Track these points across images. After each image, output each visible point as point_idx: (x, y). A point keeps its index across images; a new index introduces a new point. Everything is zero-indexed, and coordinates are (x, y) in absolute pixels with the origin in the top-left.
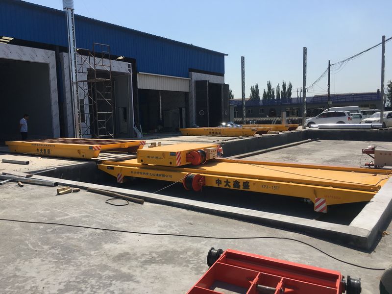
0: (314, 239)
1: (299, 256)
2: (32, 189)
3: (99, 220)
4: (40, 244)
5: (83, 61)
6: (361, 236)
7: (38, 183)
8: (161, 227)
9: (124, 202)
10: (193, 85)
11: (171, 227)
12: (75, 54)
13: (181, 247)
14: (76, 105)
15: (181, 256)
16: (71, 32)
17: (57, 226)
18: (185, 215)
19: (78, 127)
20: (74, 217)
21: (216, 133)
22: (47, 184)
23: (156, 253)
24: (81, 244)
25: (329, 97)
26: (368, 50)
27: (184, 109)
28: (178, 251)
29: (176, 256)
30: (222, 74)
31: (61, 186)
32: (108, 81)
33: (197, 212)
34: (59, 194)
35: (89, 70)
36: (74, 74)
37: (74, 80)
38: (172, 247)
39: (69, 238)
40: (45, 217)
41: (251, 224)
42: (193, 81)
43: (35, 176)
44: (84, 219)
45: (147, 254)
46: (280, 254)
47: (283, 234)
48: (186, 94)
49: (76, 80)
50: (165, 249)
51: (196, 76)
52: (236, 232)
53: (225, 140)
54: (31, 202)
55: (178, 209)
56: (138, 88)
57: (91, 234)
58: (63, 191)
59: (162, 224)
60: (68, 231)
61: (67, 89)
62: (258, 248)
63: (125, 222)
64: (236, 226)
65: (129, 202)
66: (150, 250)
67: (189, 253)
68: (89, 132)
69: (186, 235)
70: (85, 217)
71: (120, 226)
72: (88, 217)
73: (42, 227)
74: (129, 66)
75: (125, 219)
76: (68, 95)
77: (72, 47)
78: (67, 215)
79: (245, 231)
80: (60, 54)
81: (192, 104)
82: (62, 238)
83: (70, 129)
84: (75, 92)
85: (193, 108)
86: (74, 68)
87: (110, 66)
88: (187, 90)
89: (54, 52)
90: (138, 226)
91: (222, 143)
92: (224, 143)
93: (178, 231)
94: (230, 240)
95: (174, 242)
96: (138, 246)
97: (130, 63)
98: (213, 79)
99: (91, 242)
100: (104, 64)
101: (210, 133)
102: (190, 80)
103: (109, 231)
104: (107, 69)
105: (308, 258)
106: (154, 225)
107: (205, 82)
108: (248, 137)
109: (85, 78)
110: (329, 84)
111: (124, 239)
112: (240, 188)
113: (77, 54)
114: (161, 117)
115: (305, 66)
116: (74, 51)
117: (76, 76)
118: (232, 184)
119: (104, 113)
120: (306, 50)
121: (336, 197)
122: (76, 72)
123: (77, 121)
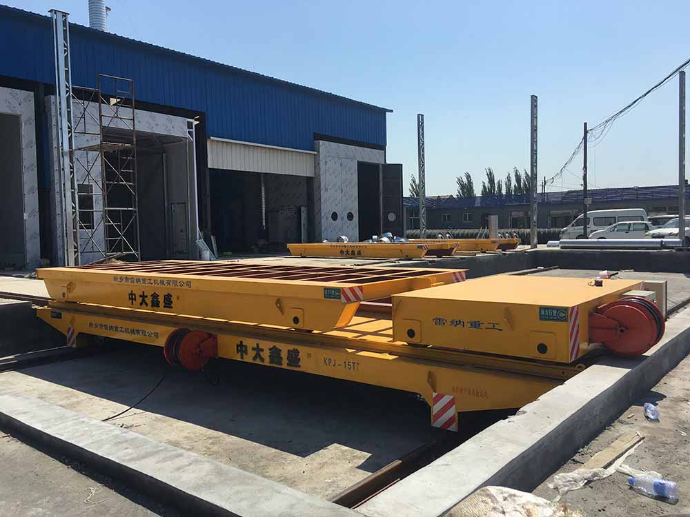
10: (322, 164)
12: (68, 98)
16: (62, 56)
19: (71, 236)
25: (586, 193)
27: (304, 210)
30: (382, 147)
36: (66, 136)
37: (66, 148)
48: (309, 180)
49: (70, 148)
51: (328, 148)
56: (209, 166)
74: (190, 125)
77: (63, 82)
80: (46, 98)
81: (320, 199)
84: (67, 169)
85: (321, 207)
86: (66, 124)
87: (134, 120)
88: (309, 174)
89: (32, 94)
97: (191, 120)
101: (342, 252)
102: (315, 155)
110: (585, 167)
112: (281, 364)
113: (73, 98)
114: (264, 224)
115: (534, 130)
116: (67, 92)
117: (70, 139)
118: (266, 355)
119: (119, 211)
120: (536, 101)
121: (477, 393)
122: (69, 132)
123: (70, 225)
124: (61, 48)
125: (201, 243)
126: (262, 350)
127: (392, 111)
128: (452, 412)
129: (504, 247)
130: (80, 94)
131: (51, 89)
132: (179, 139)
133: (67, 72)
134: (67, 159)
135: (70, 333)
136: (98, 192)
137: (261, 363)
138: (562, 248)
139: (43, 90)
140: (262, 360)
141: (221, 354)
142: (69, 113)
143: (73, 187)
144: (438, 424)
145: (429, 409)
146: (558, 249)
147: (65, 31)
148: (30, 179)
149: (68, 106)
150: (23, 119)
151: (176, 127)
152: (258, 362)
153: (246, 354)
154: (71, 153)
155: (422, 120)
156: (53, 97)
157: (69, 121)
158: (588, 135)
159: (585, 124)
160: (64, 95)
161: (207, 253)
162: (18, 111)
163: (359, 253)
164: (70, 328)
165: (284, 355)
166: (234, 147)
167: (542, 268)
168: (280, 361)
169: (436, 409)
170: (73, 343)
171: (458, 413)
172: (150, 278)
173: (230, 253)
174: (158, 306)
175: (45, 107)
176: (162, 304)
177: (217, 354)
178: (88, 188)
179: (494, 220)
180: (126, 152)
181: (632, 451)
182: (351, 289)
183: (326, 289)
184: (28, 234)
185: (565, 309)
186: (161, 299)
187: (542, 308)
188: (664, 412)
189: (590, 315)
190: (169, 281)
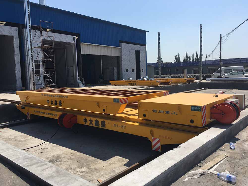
10: (122, 52)
12: (30, 30)
14: (31, 64)
16: (27, 14)
19: (32, 79)
21: (133, 84)
25: (221, 60)
27: (115, 68)
30: (144, 44)
36: (29, 43)
37: (30, 47)
42: (122, 49)
51: (125, 46)
56: (82, 53)
74: (74, 38)
77: (28, 24)
81: (122, 64)
85: (122, 67)
86: (29, 39)
88: (118, 55)
89: (17, 28)
101: (129, 84)
102: (120, 48)
104: (51, 39)
110: (221, 51)
112: (99, 126)
113: (32, 29)
114: (102, 73)
115: (201, 37)
116: (30, 27)
117: (31, 44)
118: (94, 123)
119: (49, 70)
120: (202, 27)
121: (168, 138)
122: (31, 42)
123: (32, 75)
124: (27, 11)
125: (79, 81)
126: (92, 121)
127: (148, 32)
128: (159, 145)
129: (189, 81)
130: (34, 28)
131: (24, 26)
132: (70, 43)
133: (29, 20)
134: (30, 51)
135: (28, 114)
136: (41, 63)
137: (92, 126)
138: (211, 81)
139: (21, 27)
140: (93, 125)
141: (78, 123)
142: (30, 35)
143: (32, 61)
144: (154, 149)
145: (151, 143)
146: (210, 81)
147: (28, 5)
148: (17, 59)
149: (30, 33)
150: (14, 37)
151: (69, 39)
152: (91, 125)
153: (87, 122)
154: (31, 49)
155: (160, 35)
156: (24, 29)
157: (30, 37)
158: (222, 39)
159: (221, 35)
160: (28, 28)
161: (81, 85)
162: (12, 34)
163: (135, 84)
164: (28, 113)
165: (100, 123)
166: (90, 46)
167: (204, 89)
168: (98, 125)
169: (153, 143)
170: (29, 118)
171: (162, 145)
172: (54, 95)
173: (90, 84)
174: (57, 105)
175: (22, 33)
176: (58, 104)
177: (77, 122)
178: (37, 62)
179: (186, 71)
180: (51, 48)
181: (222, 162)
182: (123, 99)
183: (114, 99)
184: (17, 78)
185: (200, 107)
186: (58, 102)
187: (192, 106)
188: (238, 146)
189: (211, 108)
190: (60, 96)
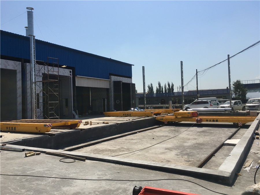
0: (197, 179)
1: (189, 190)
2: (7, 154)
3: (57, 172)
4: (19, 189)
5: (40, 68)
6: (225, 176)
7: (11, 150)
8: (99, 175)
9: (72, 160)
10: (112, 84)
11: (106, 175)
13: (114, 187)
14: (34, 97)
15: (115, 193)
16: (33, 50)
17: (29, 177)
18: (114, 167)
19: (34, 112)
20: (39, 171)
21: (128, 115)
22: (17, 150)
23: (98, 192)
24: (47, 188)
25: (198, 91)
26: (219, 63)
27: (106, 100)
28: (112, 190)
29: (111, 193)
30: (130, 77)
31: (27, 151)
32: (56, 81)
33: (121, 165)
34: (26, 156)
35: (44, 74)
36: (34, 77)
37: (34, 81)
38: (108, 187)
39: (38, 184)
40: (19, 171)
41: (157, 172)
42: (112, 81)
43: (8, 145)
44: (47, 172)
45: (92, 192)
46: (177, 189)
47: (178, 177)
48: (107, 90)
49: (35, 81)
50: (103, 189)
51: (114, 78)
52: (149, 177)
53: (134, 119)
54: (8, 162)
55: (109, 164)
56: (76, 86)
57: (53, 182)
58: (29, 154)
59: (100, 173)
60: (37, 180)
61: (28, 86)
62: (164, 186)
63: (75, 173)
64: (148, 173)
65: (76, 160)
66: (94, 190)
67: (120, 191)
68: (42, 116)
69: (116, 179)
70: (47, 170)
71: (71, 176)
72: (49, 170)
73: (18, 178)
74: (70, 71)
75: (74, 171)
76: (29, 91)
77: (33, 59)
78: (34, 170)
79: (154, 176)
80: (25, 64)
81: (111, 96)
82: (34, 184)
83: (29, 114)
84: (34, 89)
85: (112, 98)
86: (34, 73)
87: (58, 72)
88: (108, 87)
89: (21, 63)
90: (84, 175)
91: (132, 121)
92: (133, 121)
93: (111, 177)
94: (145, 182)
95: (109, 185)
96: (85, 188)
97: (71, 70)
98: (125, 80)
99: (53, 187)
100: (54, 71)
101: (124, 115)
102: (110, 81)
103: (65, 179)
104: (56, 73)
105: (195, 191)
106: (94, 174)
107: (120, 82)
108: (148, 117)
109: (41, 79)
110: (197, 84)
111: (75, 184)
113: (36, 64)
115: (182, 72)
119: (53, 103)
120: (182, 63)
123: (34, 108)
124: (33, 48)
125: (73, 112)
127: (134, 65)
133: (34, 55)
134: (34, 85)
143: (35, 95)
147: (34, 42)
148: (19, 92)
149: (35, 67)
150: (18, 71)
151: (65, 72)
155: (144, 68)
158: (198, 73)
159: (197, 70)
160: (33, 63)
162: (16, 69)
163: (130, 115)
175: (24, 67)
179: (171, 102)
184: (18, 111)
